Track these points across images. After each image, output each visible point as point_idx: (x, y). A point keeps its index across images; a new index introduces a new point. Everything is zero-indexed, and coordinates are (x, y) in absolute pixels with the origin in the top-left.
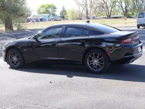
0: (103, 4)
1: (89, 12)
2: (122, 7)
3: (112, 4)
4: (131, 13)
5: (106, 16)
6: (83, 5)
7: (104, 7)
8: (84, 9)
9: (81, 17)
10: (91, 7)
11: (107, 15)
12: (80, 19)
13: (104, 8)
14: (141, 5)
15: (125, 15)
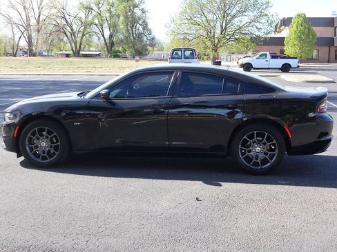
0: (63, 27)
1: (34, 41)
2: (103, 36)
3: (83, 28)
4: (120, 49)
5: (71, 52)
6: (20, 27)
7: (66, 34)
8: (23, 33)
9: (17, 51)
10: (39, 31)
11: (72, 49)
12: (15, 56)
13: (67, 36)
14: (140, 34)
15: (108, 51)
